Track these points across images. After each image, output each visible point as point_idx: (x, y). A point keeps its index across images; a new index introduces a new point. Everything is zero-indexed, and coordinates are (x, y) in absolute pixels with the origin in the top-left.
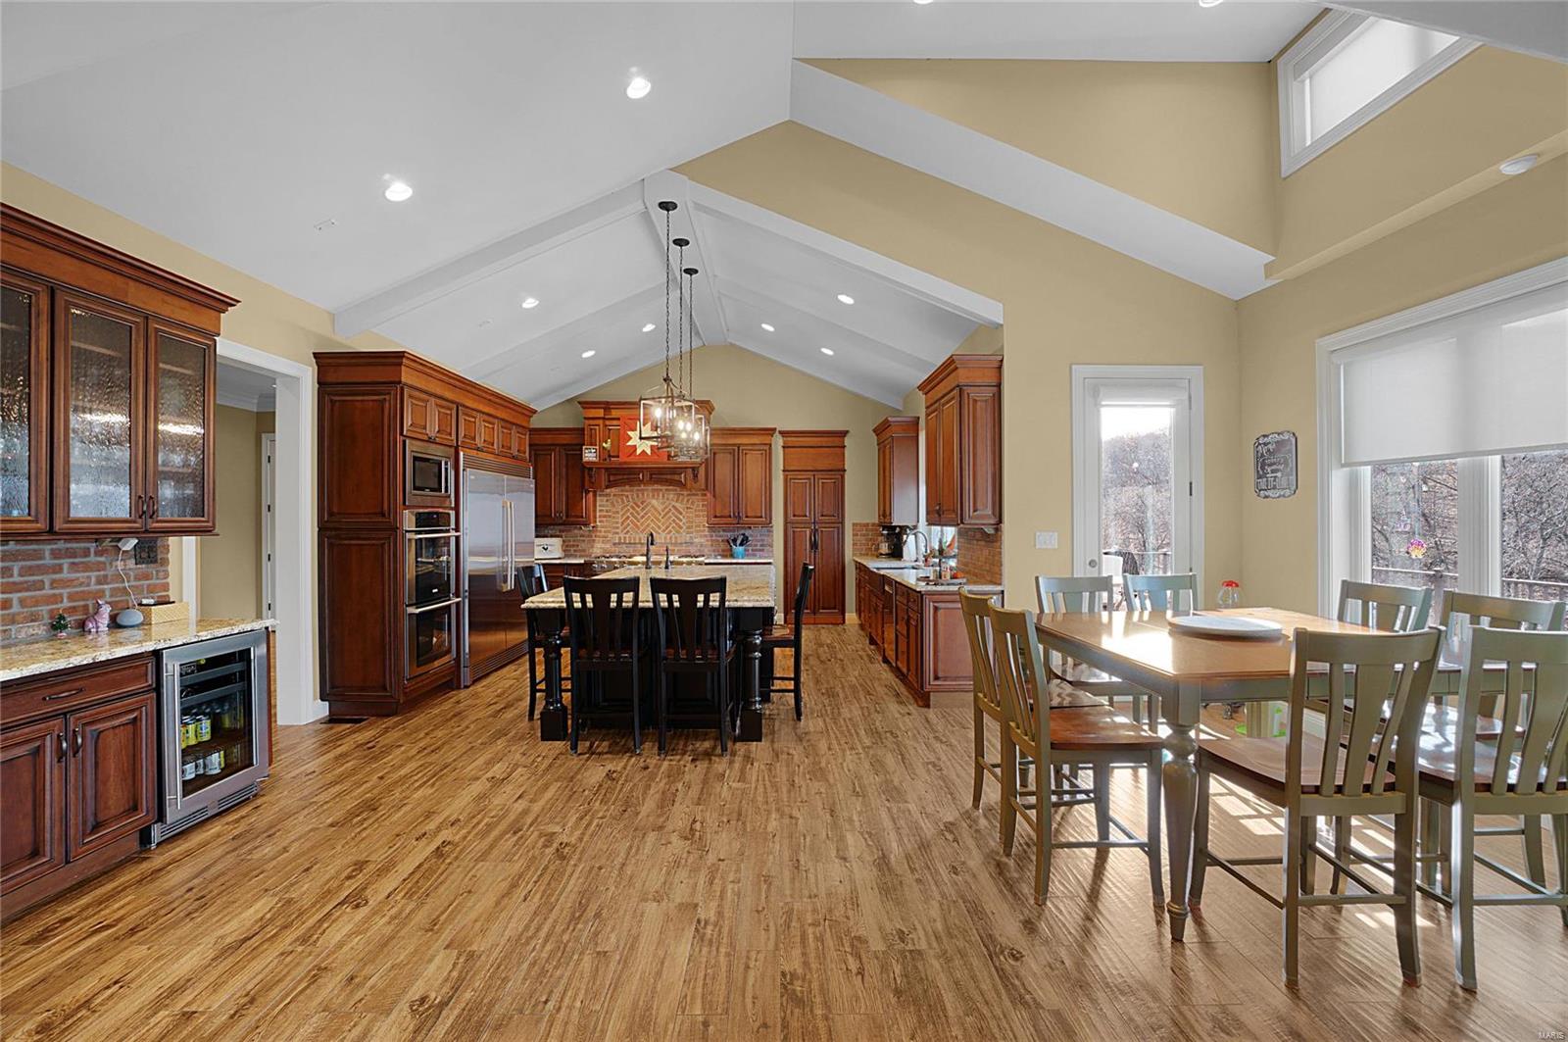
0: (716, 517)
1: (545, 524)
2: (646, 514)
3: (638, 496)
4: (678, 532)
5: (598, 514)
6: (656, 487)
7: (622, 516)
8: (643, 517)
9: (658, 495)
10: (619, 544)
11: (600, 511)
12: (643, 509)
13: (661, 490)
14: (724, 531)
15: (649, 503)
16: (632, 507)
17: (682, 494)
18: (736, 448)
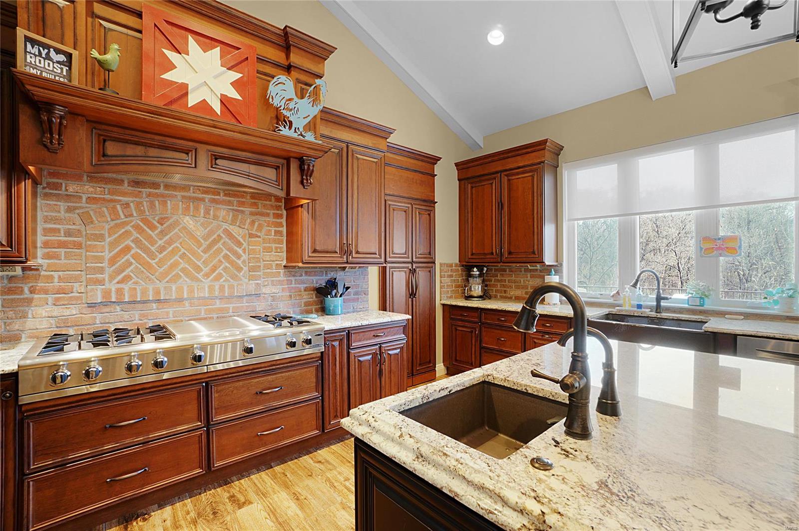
0: (315, 251)
2: (169, 243)
3: (152, 206)
4: (234, 277)
5: (40, 238)
7: (112, 245)
9: (197, 209)
10: (104, 304)
11: (47, 232)
12: (163, 233)
14: (306, 273)
15: (177, 223)
16: (137, 227)
17: (243, 212)
18: (345, 147)
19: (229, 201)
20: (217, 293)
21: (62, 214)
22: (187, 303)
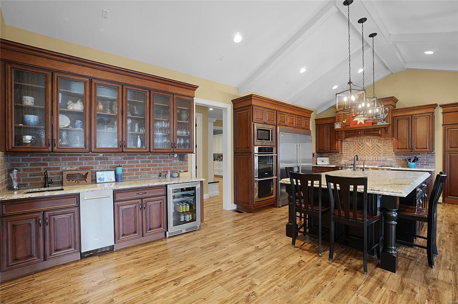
0: (398, 149)
1: (320, 152)
2: (364, 148)
3: (360, 141)
4: (379, 156)
5: (343, 149)
6: (368, 137)
7: (353, 149)
8: (362, 149)
9: (369, 140)
10: (352, 160)
11: (344, 147)
12: (362, 146)
13: (370, 138)
14: (403, 155)
15: (365, 144)
16: (357, 146)
17: (381, 140)
18: (410, 117)
19: (378, 138)
20: (374, 159)
21: (346, 144)
22: (367, 161)
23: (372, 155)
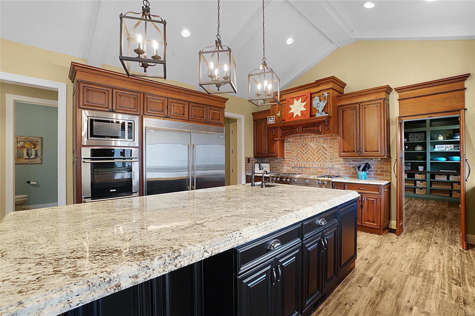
0: (344, 152)
2: (307, 151)
3: (303, 141)
4: (325, 161)
5: (285, 152)
6: (313, 135)
7: (296, 152)
8: (306, 153)
9: (314, 140)
10: (295, 167)
11: (286, 150)
12: (306, 149)
13: (315, 137)
15: (309, 145)
16: (301, 148)
18: (358, 105)
19: (323, 136)
20: (319, 166)
21: (288, 146)
23: (317, 161)
